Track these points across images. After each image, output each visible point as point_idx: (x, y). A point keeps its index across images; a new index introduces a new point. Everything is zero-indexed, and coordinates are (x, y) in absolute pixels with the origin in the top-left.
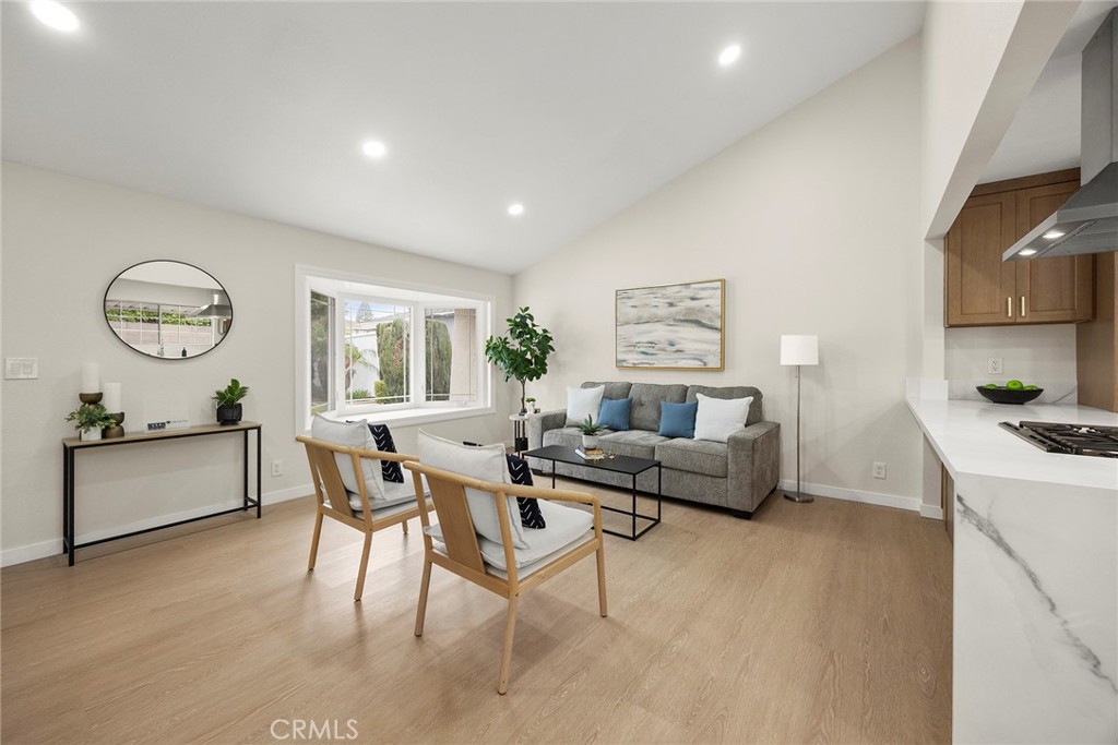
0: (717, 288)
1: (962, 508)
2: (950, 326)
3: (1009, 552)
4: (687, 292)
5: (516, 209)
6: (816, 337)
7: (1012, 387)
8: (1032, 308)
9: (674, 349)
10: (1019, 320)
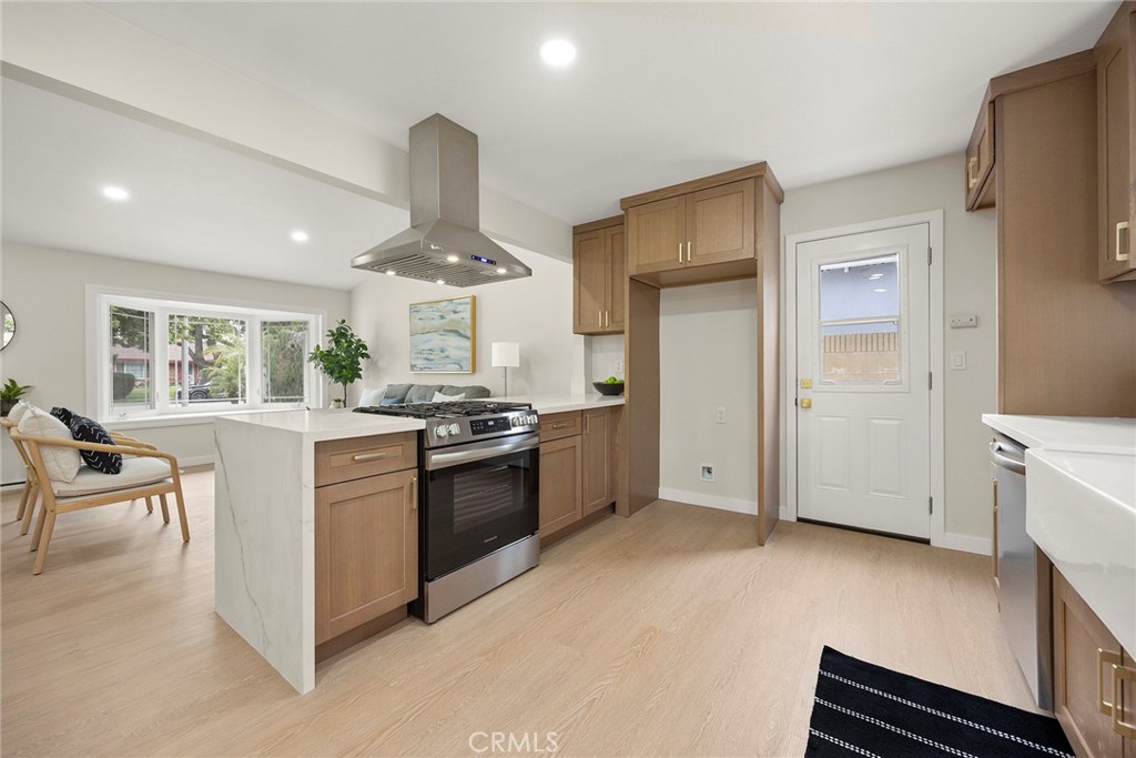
0: (467, 304)
4: (451, 307)
5: (300, 236)
6: (517, 345)
9: (443, 355)
10: (606, 329)
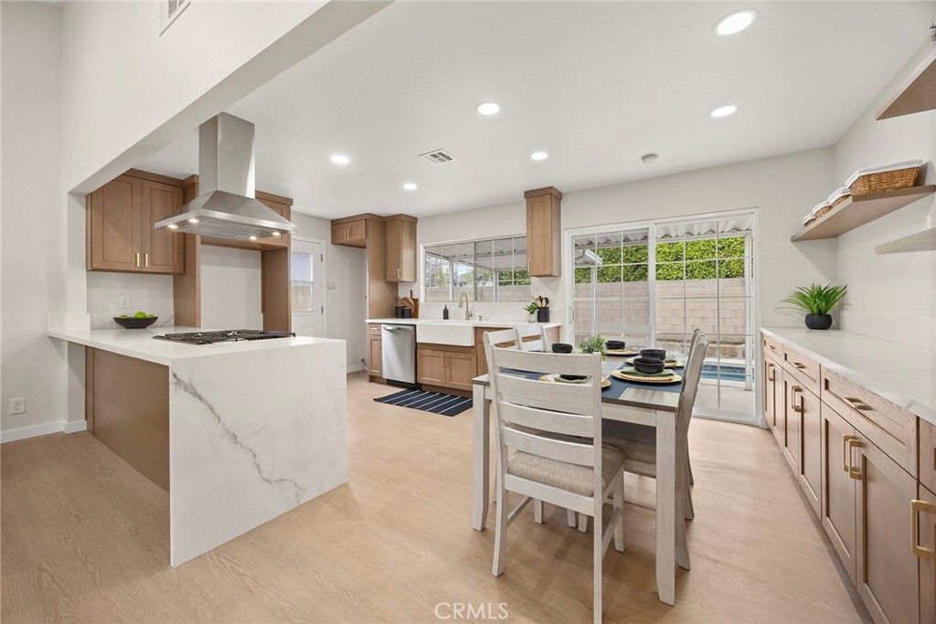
1: (176, 381)
2: (93, 269)
3: (200, 398)
7: (139, 316)
8: (152, 263)
10: (144, 270)
